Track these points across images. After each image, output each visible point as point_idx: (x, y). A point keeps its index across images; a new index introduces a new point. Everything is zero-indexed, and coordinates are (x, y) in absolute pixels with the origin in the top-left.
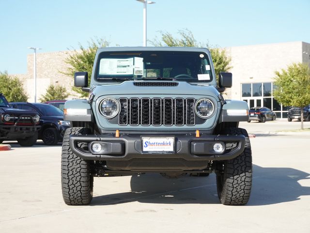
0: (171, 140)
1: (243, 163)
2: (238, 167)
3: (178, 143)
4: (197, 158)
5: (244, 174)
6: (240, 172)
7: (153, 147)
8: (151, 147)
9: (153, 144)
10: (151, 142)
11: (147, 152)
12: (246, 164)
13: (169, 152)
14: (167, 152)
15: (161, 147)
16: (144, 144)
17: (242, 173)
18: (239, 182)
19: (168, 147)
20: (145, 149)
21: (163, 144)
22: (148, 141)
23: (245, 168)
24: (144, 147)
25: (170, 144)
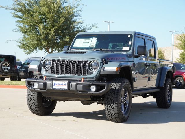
0: (66, 83)
1: (113, 98)
2: (109, 100)
3: (70, 84)
4: (80, 93)
5: (113, 104)
6: (111, 103)
7: (58, 86)
8: (57, 86)
9: (58, 84)
10: (57, 83)
11: (55, 88)
12: (114, 99)
13: (65, 89)
14: (64, 89)
15: (62, 86)
16: (54, 84)
17: (112, 104)
18: (111, 109)
19: (65, 86)
20: (54, 87)
21: (63, 85)
22: (56, 83)
23: (114, 101)
24: (53, 86)
25: (66, 85)
